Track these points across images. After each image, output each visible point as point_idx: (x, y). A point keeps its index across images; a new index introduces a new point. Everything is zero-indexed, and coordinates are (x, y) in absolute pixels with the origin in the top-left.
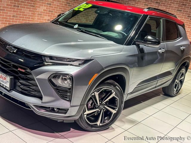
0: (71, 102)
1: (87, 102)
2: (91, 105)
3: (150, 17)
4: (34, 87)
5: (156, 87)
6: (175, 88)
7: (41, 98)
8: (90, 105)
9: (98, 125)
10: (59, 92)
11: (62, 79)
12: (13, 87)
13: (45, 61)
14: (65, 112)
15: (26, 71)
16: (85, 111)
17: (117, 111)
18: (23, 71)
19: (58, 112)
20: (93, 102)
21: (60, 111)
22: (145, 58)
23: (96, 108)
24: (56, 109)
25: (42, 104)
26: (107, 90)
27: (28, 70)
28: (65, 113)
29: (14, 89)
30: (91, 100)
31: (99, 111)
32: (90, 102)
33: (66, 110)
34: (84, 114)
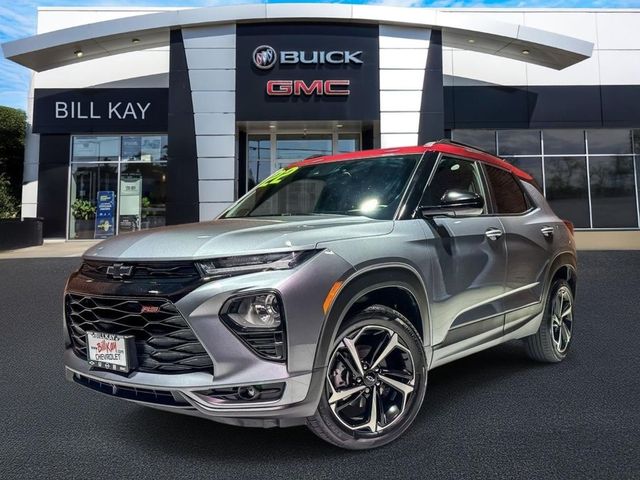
0: (287, 364)
1: (332, 373)
2: (344, 377)
3: (443, 157)
4: (187, 346)
5: (503, 333)
6: (557, 339)
7: (209, 370)
8: (339, 379)
9: (373, 430)
10: (253, 343)
11: (254, 313)
12: (137, 362)
13: (204, 272)
14: (278, 394)
15: (162, 309)
16: (331, 394)
17: (414, 387)
18: (155, 309)
19: (259, 399)
20: (347, 369)
21: (265, 394)
22: (455, 251)
23: (357, 385)
24: (252, 393)
25: (216, 383)
26: (377, 330)
27: (168, 305)
28: (280, 397)
29: (140, 369)
30: (341, 364)
31: (367, 391)
32: (339, 371)
33: (279, 389)
34: (330, 401)
